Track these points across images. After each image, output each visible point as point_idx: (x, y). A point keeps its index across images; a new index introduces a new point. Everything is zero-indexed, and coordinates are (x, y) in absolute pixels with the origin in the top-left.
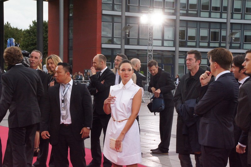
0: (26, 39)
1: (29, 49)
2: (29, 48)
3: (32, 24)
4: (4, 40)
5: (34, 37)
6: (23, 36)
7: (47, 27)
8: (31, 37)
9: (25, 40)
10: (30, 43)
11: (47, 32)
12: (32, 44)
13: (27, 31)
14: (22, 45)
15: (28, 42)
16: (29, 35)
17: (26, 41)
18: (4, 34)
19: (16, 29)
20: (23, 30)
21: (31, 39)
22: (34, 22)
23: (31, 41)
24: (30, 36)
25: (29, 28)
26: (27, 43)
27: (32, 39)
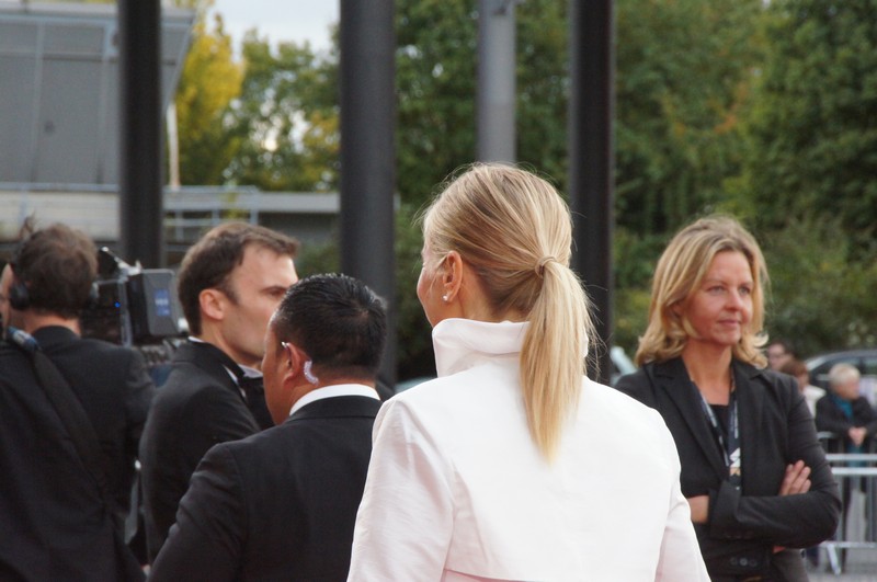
0: (795, 68)
1: (819, 158)
2: (823, 145)
4: (613, 89)
5: (865, 45)
6: (766, 48)
8: (844, 53)
9: (789, 83)
10: (827, 102)
12: (849, 116)
14: (763, 124)
15: (816, 95)
16: (824, 30)
17: (797, 93)
18: (614, 40)
21: (836, 72)
23: (842, 83)
24: (831, 41)
26: (801, 106)
27: (851, 64)
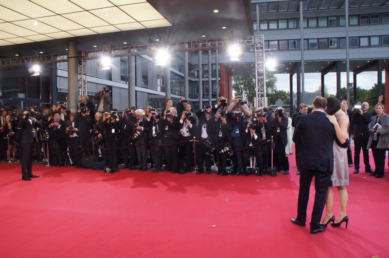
3: (374, 86)
7: (384, 87)
11: (384, 89)
13: (371, 90)
16: (372, 92)
19: (364, 90)
20: (368, 90)
22: (375, 85)
25: (372, 89)
